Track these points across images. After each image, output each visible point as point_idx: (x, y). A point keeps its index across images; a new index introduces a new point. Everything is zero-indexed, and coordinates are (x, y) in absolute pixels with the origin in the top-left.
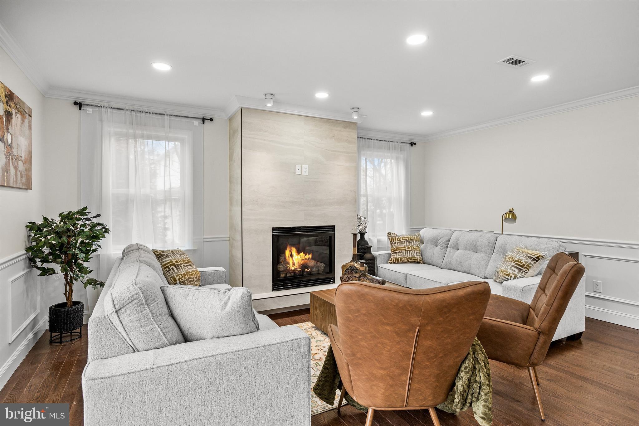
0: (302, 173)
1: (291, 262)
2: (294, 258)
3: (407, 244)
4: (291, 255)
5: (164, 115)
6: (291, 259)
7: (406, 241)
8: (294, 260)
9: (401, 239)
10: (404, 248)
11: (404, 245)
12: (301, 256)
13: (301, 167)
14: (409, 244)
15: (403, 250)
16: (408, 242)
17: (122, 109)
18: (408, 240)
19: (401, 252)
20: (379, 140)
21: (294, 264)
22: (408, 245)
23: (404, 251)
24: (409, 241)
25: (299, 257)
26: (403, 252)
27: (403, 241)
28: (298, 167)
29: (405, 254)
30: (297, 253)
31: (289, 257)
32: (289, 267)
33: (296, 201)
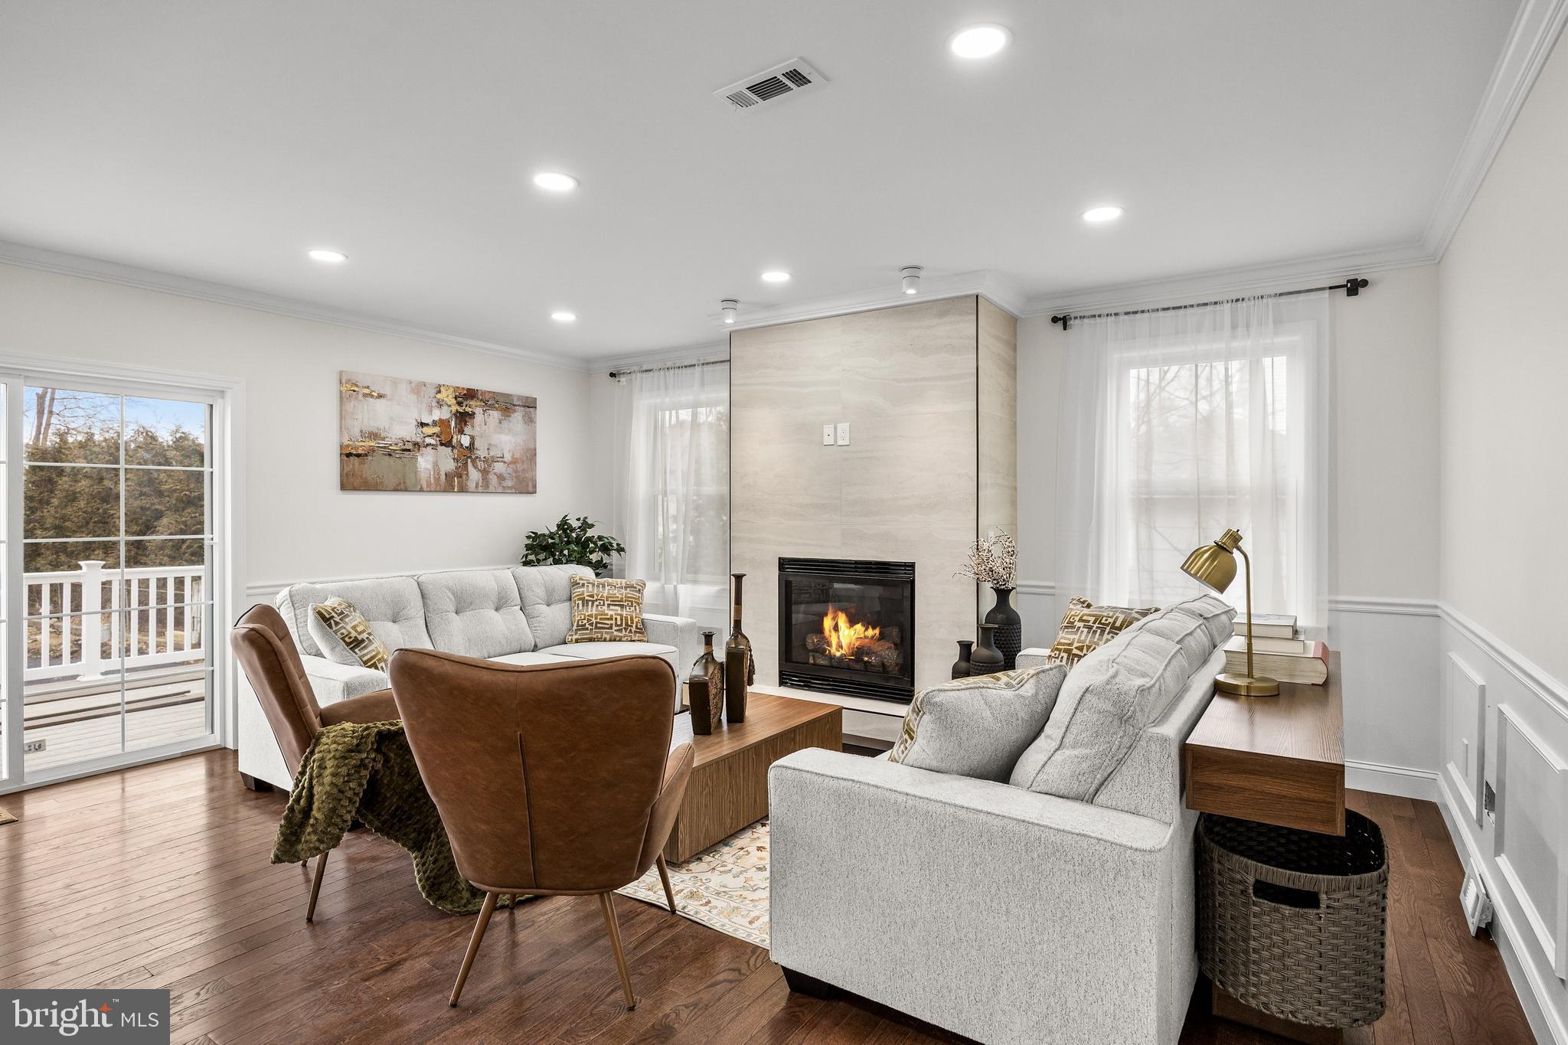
0: (836, 441)
1: (834, 641)
2: (841, 634)
3: (1080, 636)
4: (836, 628)
5: (695, 365)
6: (834, 635)
7: (1085, 627)
8: (841, 637)
9: (1077, 619)
10: (1070, 645)
11: (1072, 637)
12: (856, 630)
13: (835, 429)
14: (1087, 636)
15: (1066, 651)
16: (1086, 630)
17: (650, 370)
18: (1091, 624)
19: (1058, 658)
20: (1174, 308)
21: (840, 646)
22: (1083, 638)
23: (1065, 655)
24: (1090, 628)
25: (852, 631)
26: (1062, 657)
27: (1081, 624)
28: (828, 429)
29: (1067, 663)
30: (848, 625)
31: (830, 631)
32: (829, 651)
33: (824, 504)
